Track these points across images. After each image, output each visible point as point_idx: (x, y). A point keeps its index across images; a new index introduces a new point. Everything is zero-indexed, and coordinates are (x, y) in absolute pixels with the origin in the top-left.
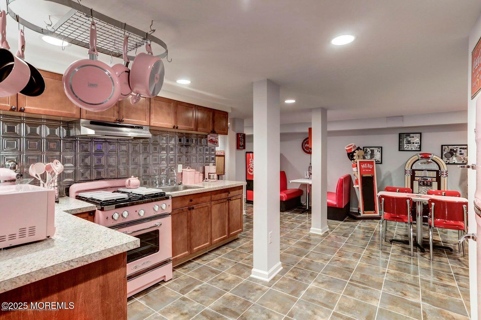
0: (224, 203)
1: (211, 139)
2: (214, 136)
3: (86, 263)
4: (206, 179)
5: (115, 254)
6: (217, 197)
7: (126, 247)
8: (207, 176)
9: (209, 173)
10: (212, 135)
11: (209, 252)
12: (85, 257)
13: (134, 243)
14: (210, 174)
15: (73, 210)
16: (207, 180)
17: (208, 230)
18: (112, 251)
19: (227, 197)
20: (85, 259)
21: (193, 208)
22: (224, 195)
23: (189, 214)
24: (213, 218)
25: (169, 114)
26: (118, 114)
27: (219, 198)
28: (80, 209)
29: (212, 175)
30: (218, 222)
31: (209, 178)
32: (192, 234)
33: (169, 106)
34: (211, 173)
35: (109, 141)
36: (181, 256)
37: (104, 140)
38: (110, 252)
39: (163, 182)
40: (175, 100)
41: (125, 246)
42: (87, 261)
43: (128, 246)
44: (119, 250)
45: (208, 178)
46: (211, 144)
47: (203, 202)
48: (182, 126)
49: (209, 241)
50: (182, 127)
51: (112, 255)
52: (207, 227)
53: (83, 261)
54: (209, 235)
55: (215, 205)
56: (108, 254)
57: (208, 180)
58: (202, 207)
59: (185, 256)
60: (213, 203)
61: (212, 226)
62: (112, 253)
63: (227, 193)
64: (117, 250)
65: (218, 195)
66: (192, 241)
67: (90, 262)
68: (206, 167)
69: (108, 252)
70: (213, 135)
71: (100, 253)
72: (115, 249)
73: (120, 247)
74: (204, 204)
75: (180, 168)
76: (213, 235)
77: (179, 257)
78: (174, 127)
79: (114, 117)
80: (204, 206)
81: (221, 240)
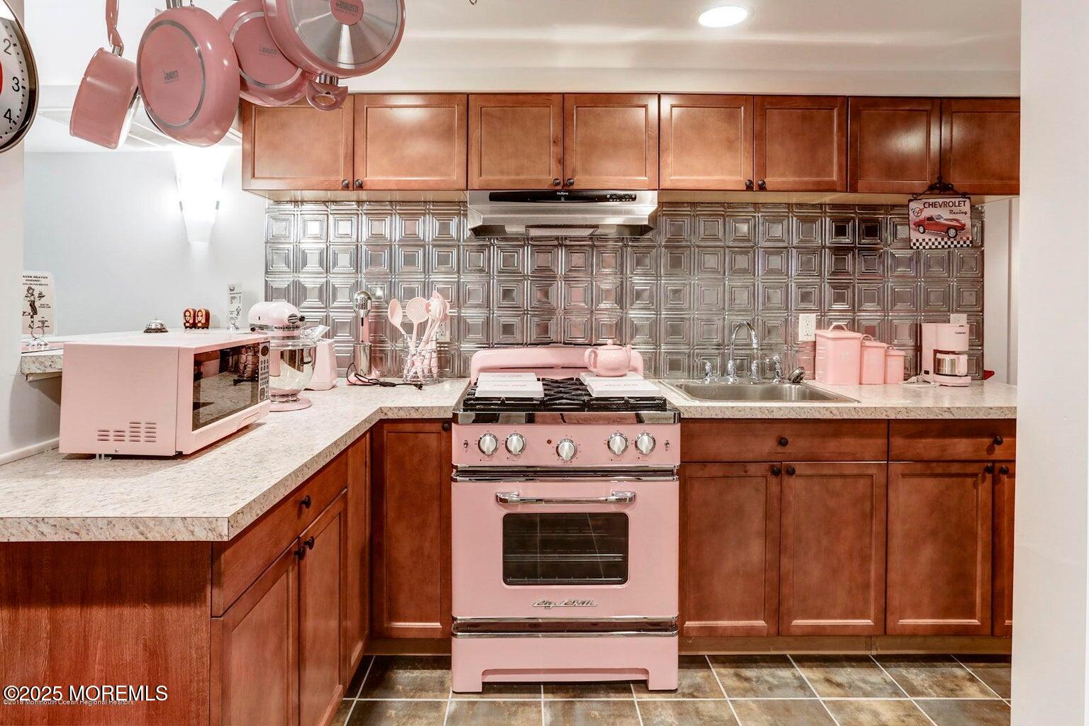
0: (969, 481)
1: (930, 219)
2: (945, 204)
3: (74, 538)
4: (927, 372)
5: (151, 539)
6: (927, 447)
7: (183, 529)
8: (928, 363)
9: (936, 352)
10: (931, 201)
11: (879, 658)
12: (72, 521)
13: (210, 523)
14: (939, 356)
15: (401, 408)
16: (927, 377)
17: (869, 571)
18: (141, 528)
19: (983, 455)
20: (72, 525)
21: (791, 472)
22: (962, 447)
23: (774, 489)
24: (897, 528)
25: (730, 144)
26: (560, 167)
27: (933, 454)
28: (417, 409)
29: (947, 358)
30: (928, 553)
31: (938, 370)
32: (786, 563)
33: (732, 118)
34: (947, 353)
35: (568, 243)
36: (736, 628)
37: (555, 242)
38: (137, 528)
39: (729, 365)
40: (754, 95)
41: (179, 524)
42: (78, 534)
43: (191, 528)
44: (162, 529)
45: (931, 371)
46: (927, 237)
47: (842, 456)
48: (784, 179)
49: (872, 613)
50: (784, 182)
51: (142, 539)
52: (865, 559)
53: (68, 530)
54: (872, 594)
55: (916, 481)
56: (132, 533)
57: (932, 376)
58: (836, 473)
59: (749, 634)
60: (896, 467)
61: (891, 558)
62: (142, 534)
63: (987, 441)
64: (157, 528)
65: (930, 440)
66: (785, 590)
67: (85, 538)
68: (928, 329)
69: (130, 527)
70: (941, 201)
71: (110, 522)
72: (151, 524)
73: (167, 522)
74: (849, 467)
75: (806, 326)
76: (896, 598)
77: (725, 628)
78: (749, 187)
79: (550, 175)
80: (847, 472)
81: (940, 632)
